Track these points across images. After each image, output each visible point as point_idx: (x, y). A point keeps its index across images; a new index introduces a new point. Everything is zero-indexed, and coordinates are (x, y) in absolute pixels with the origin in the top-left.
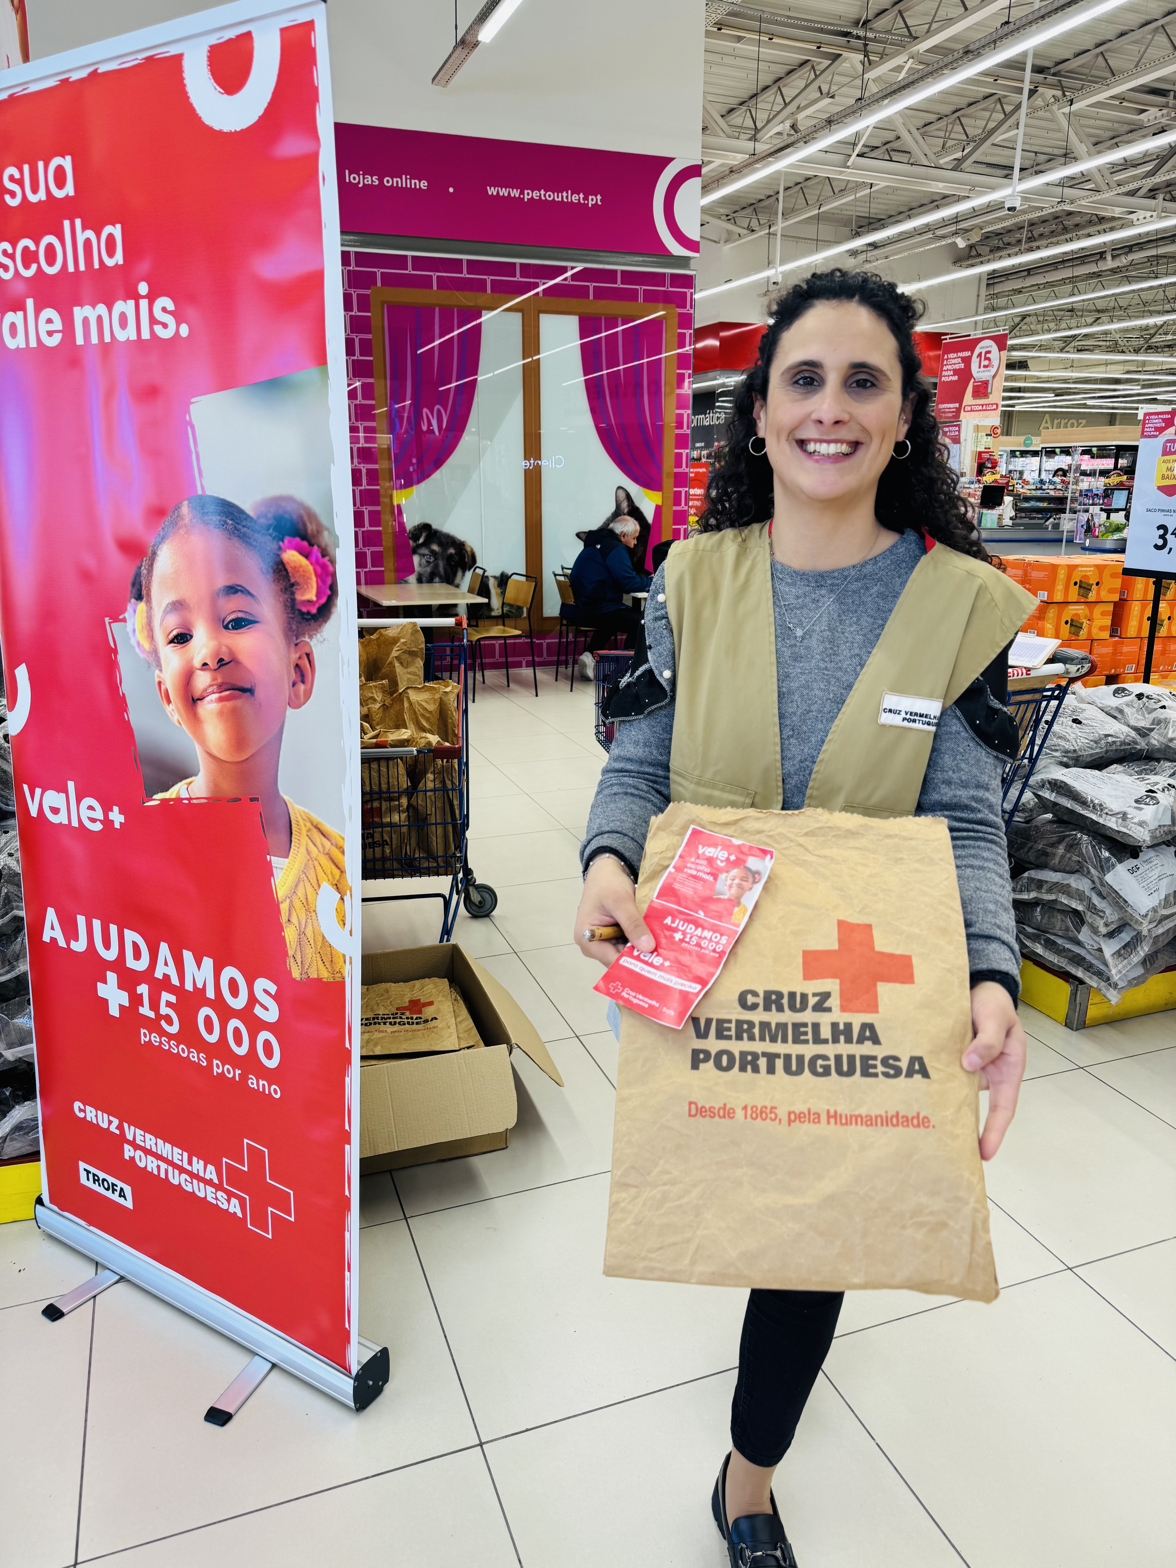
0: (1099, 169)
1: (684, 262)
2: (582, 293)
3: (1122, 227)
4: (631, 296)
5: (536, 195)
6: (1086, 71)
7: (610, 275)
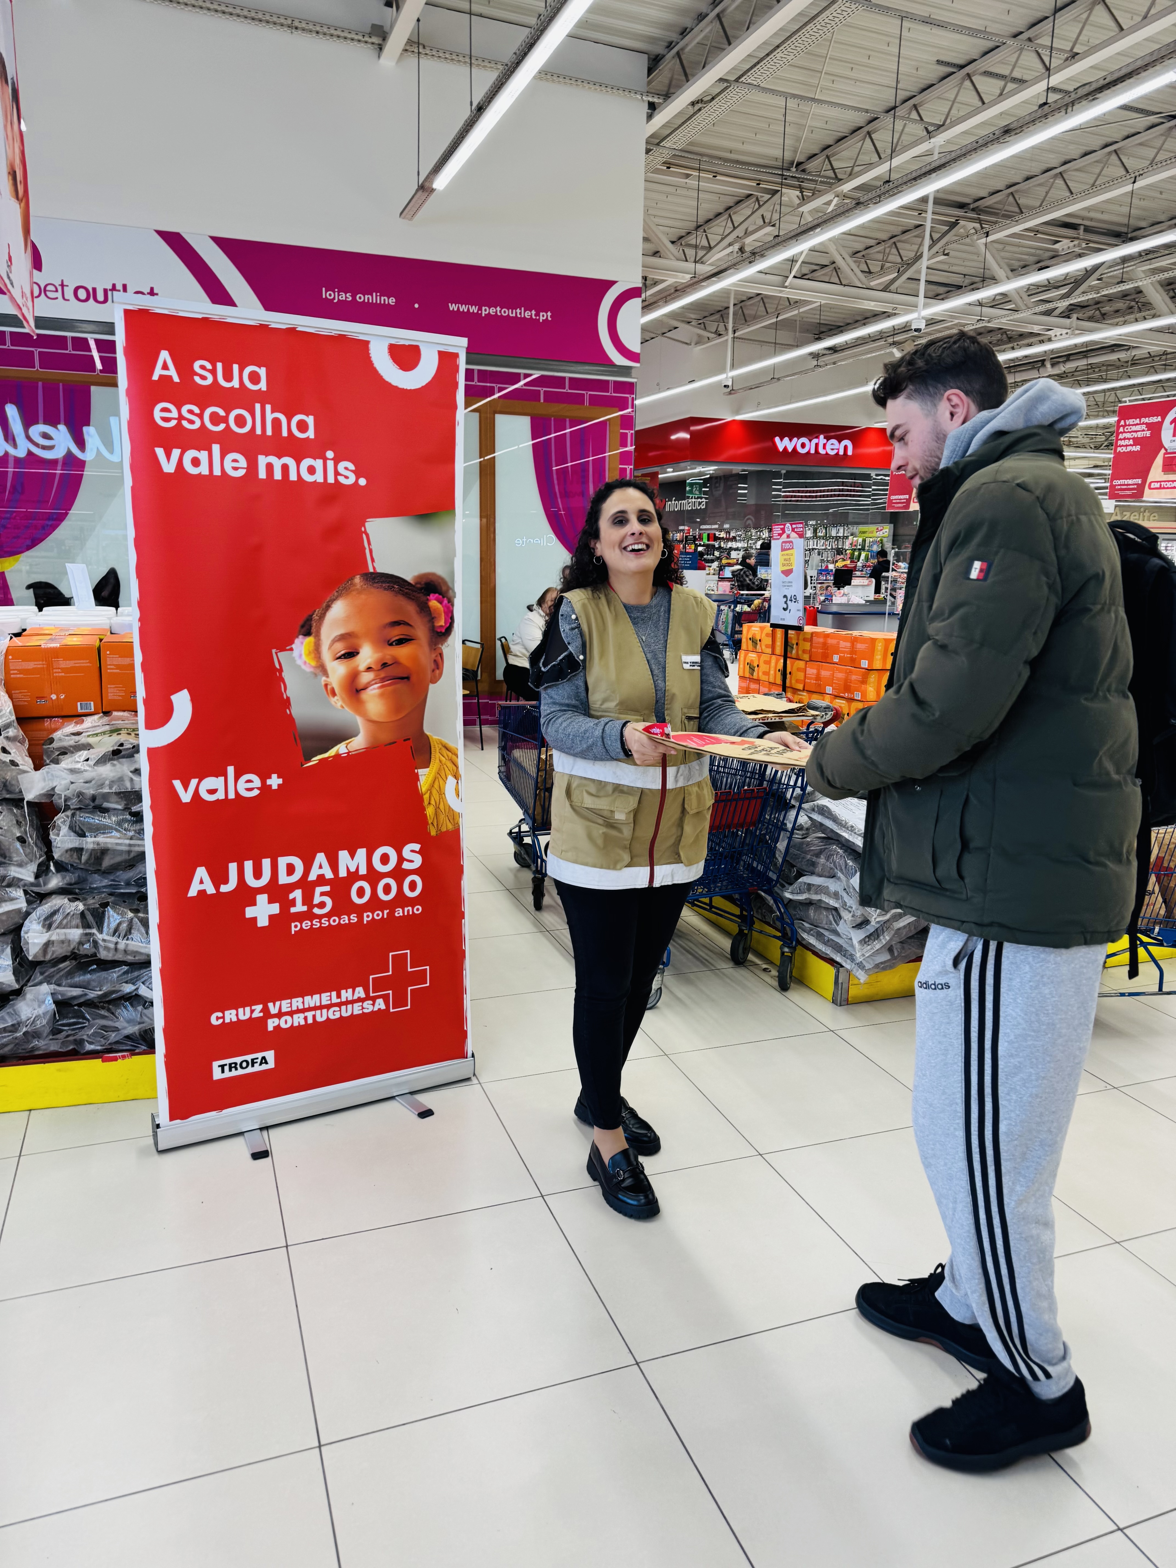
0: (1017, 291)
1: (626, 371)
2: (535, 396)
3: (1041, 342)
4: (578, 400)
5: (492, 311)
6: (999, 206)
7: (560, 382)
